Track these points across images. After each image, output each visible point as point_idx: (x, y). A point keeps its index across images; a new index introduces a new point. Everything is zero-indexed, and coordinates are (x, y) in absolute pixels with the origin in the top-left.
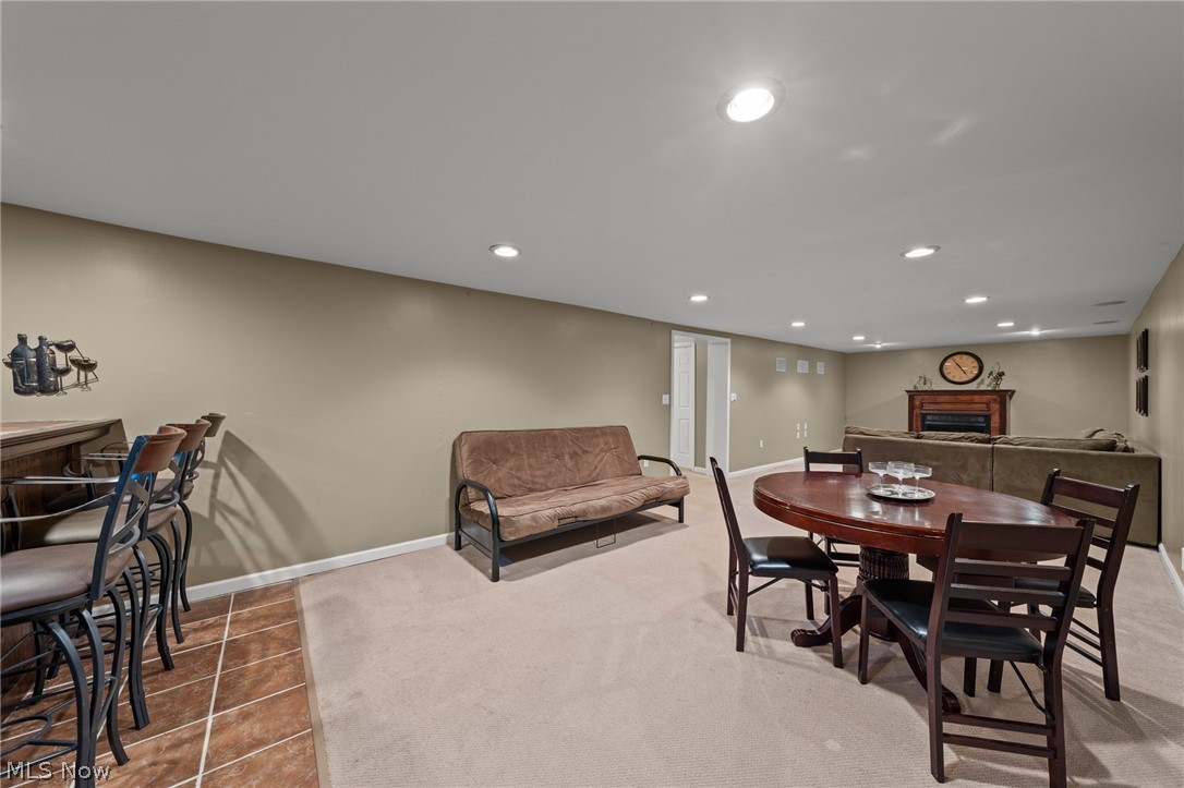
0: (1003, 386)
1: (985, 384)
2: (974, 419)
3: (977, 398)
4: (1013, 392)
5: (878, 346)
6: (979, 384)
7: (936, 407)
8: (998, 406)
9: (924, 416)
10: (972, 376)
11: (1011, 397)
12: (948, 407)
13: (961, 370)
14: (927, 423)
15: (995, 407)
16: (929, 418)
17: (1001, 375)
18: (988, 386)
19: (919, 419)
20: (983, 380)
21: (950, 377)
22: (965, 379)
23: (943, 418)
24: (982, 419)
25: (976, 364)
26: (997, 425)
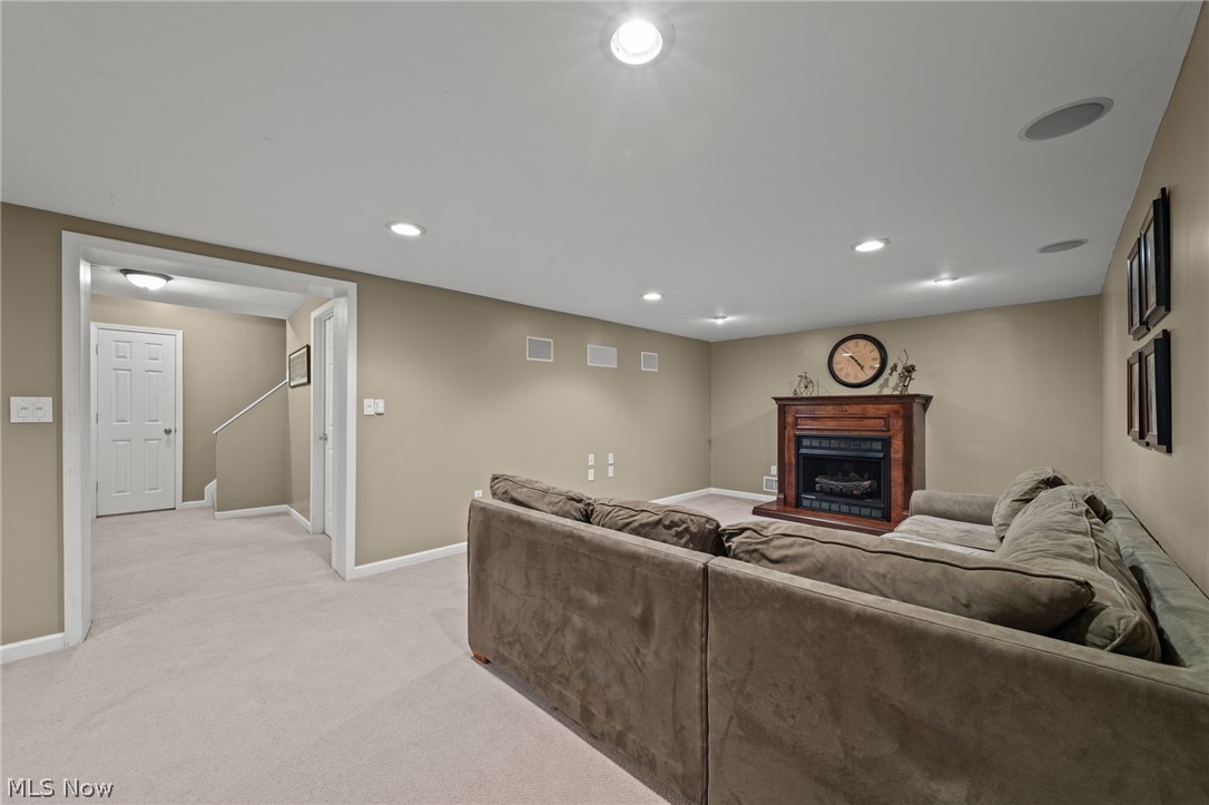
0: (914, 388)
1: (889, 386)
2: (867, 446)
3: (871, 409)
4: (928, 399)
5: (720, 322)
6: (882, 387)
7: (815, 425)
8: (900, 423)
9: (799, 439)
10: (871, 373)
11: (925, 406)
12: (831, 424)
13: (856, 363)
14: (803, 451)
15: (897, 424)
16: (806, 442)
17: (910, 370)
18: (894, 389)
19: (792, 445)
20: (887, 380)
21: (842, 376)
22: (862, 378)
23: (825, 443)
24: (878, 446)
25: (876, 354)
26: (900, 455)
